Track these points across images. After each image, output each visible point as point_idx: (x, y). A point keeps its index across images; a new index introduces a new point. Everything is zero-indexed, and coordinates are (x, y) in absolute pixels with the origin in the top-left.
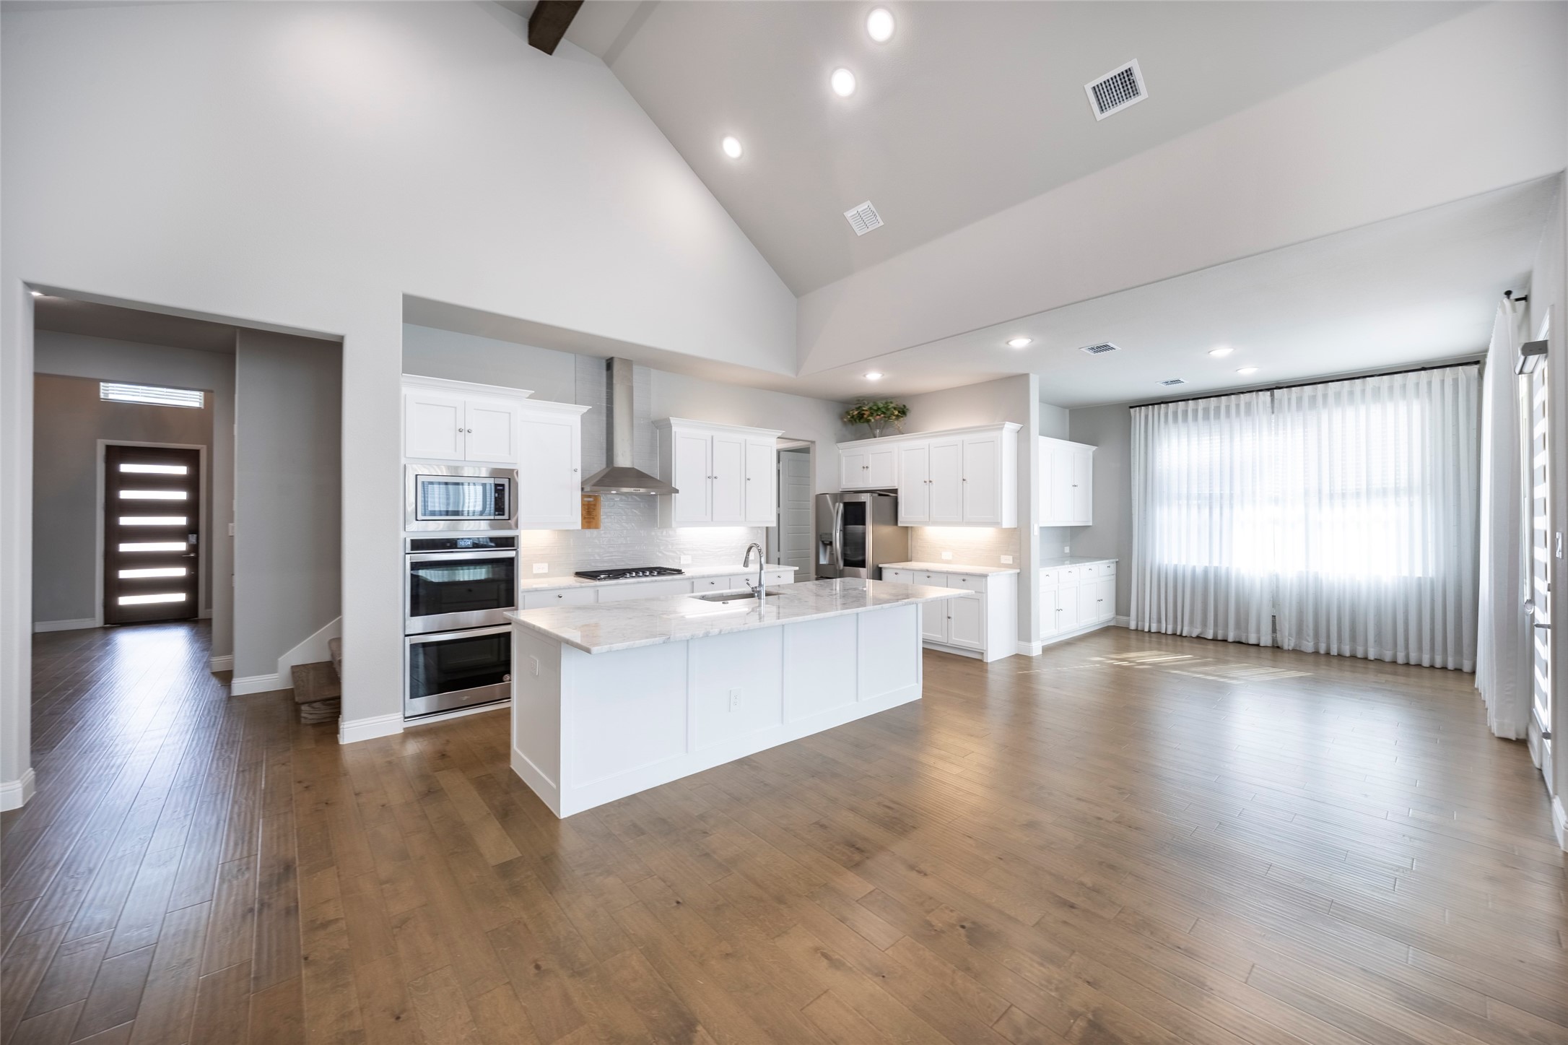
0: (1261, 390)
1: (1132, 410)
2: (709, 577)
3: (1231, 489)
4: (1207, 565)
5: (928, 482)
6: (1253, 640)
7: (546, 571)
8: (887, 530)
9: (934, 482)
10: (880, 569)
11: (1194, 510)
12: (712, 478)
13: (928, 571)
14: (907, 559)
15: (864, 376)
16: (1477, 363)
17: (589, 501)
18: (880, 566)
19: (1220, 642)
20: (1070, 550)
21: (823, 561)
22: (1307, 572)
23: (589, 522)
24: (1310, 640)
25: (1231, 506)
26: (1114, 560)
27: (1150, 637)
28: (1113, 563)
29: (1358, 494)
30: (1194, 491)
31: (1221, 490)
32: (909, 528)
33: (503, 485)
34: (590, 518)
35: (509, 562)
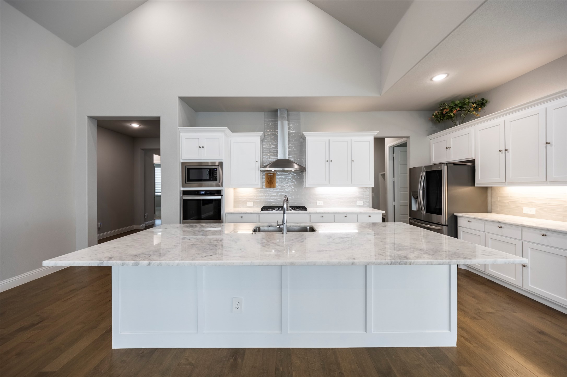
2: (320, 213)
5: (504, 151)
7: (252, 205)
8: (466, 190)
9: (510, 151)
10: (456, 217)
12: (329, 161)
13: (499, 222)
14: (486, 211)
15: (431, 80)
17: (270, 176)
18: (455, 214)
21: (414, 208)
23: (271, 185)
32: (486, 188)
33: (217, 169)
34: (271, 183)
35: (219, 201)
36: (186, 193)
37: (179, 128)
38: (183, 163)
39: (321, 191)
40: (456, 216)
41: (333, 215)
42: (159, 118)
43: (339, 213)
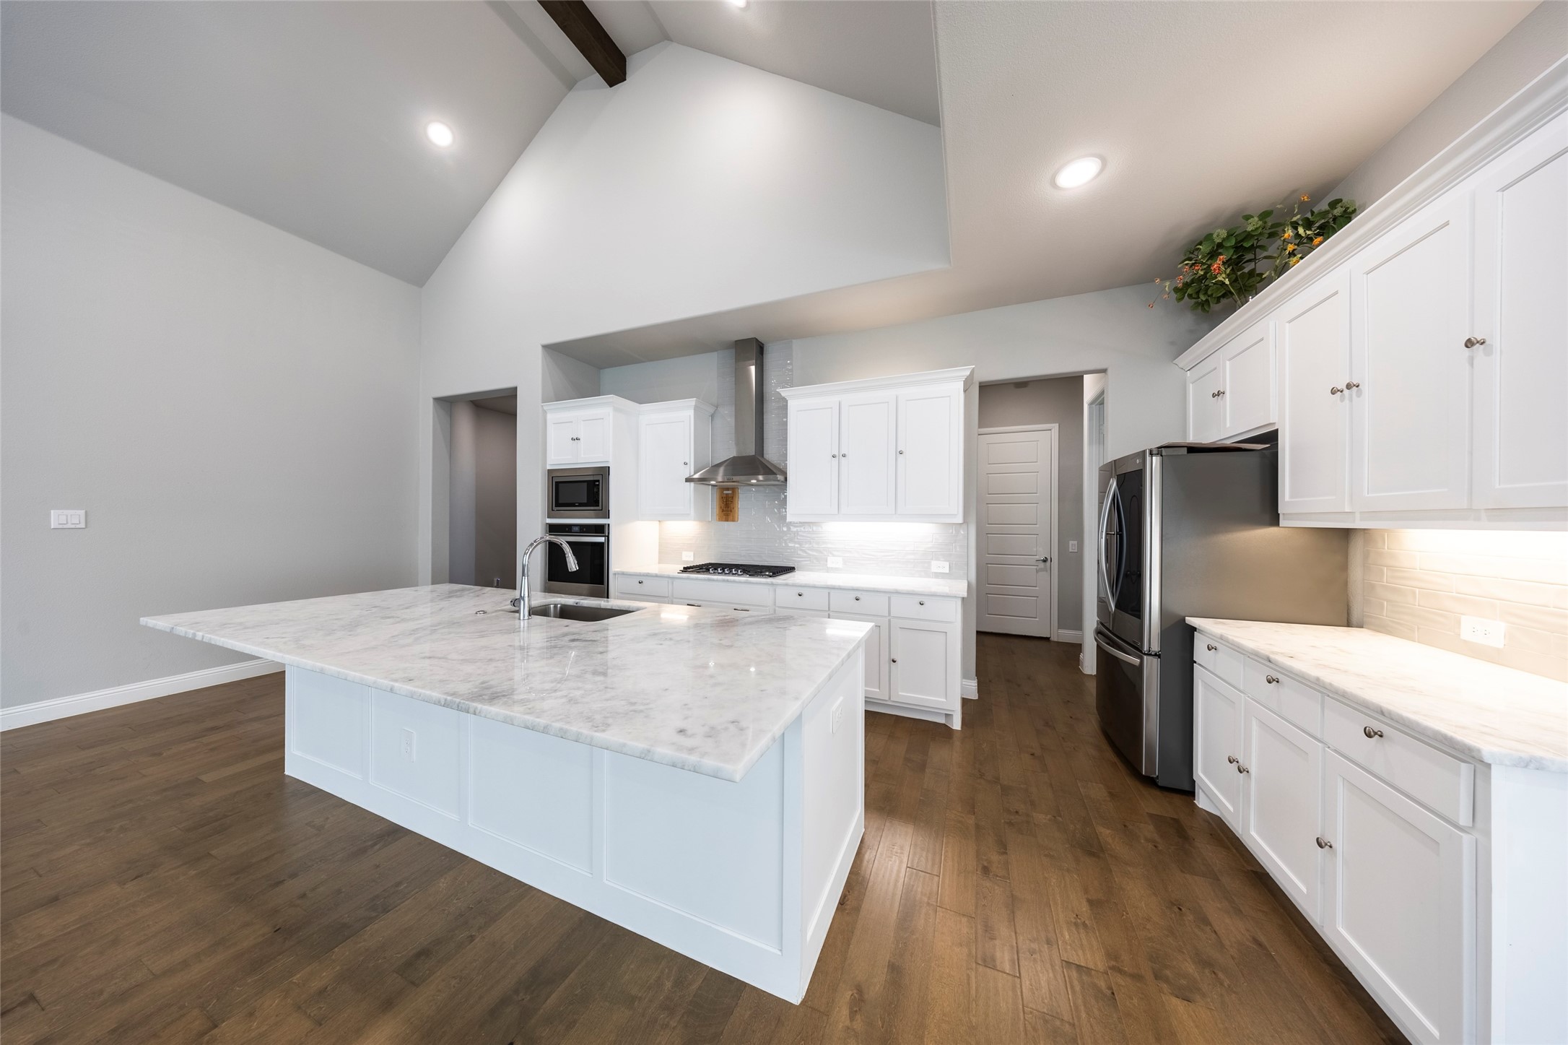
5: (1346, 392)
9: (1362, 387)
10: (1190, 630)
12: (839, 456)
13: (1269, 660)
17: (727, 494)
18: (1191, 621)
23: (727, 516)
32: (1345, 535)
33: (598, 481)
34: (728, 511)
35: (601, 544)
36: (553, 529)
37: (542, 406)
38: (550, 471)
39: (838, 532)
40: (1193, 629)
41: (827, 591)
42: (515, 389)
43: (840, 588)
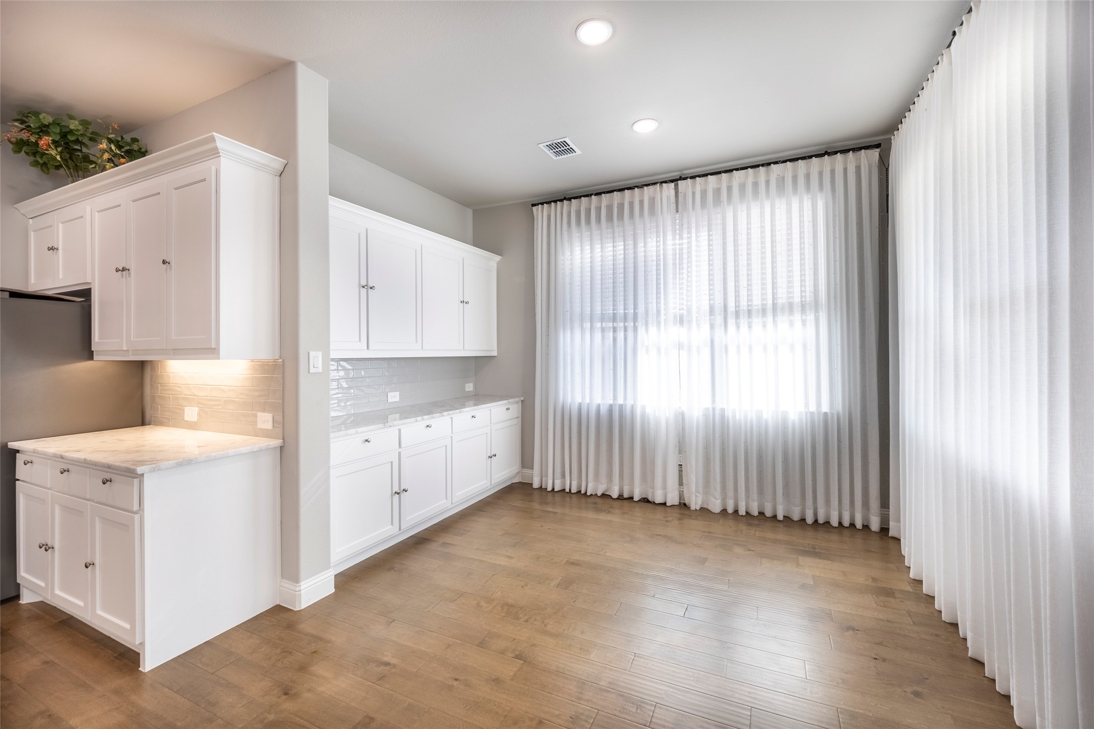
0: (666, 182)
1: (534, 208)
3: (635, 307)
4: (612, 402)
6: (659, 499)
11: (598, 336)
16: (878, 146)
19: (625, 501)
20: (475, 387)
22: (714, 409)
24: (717, 497)
25: (635, 329)
26: (517, 399)
27: (553, 496)
28: (517, 402)
29: (764, 311)
30: (598, 310)
31: (625, 309)
40: (15, 451)
